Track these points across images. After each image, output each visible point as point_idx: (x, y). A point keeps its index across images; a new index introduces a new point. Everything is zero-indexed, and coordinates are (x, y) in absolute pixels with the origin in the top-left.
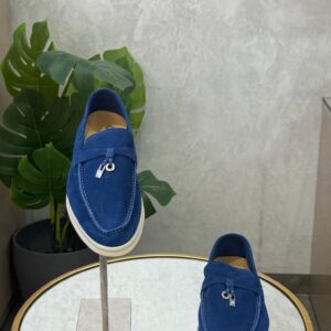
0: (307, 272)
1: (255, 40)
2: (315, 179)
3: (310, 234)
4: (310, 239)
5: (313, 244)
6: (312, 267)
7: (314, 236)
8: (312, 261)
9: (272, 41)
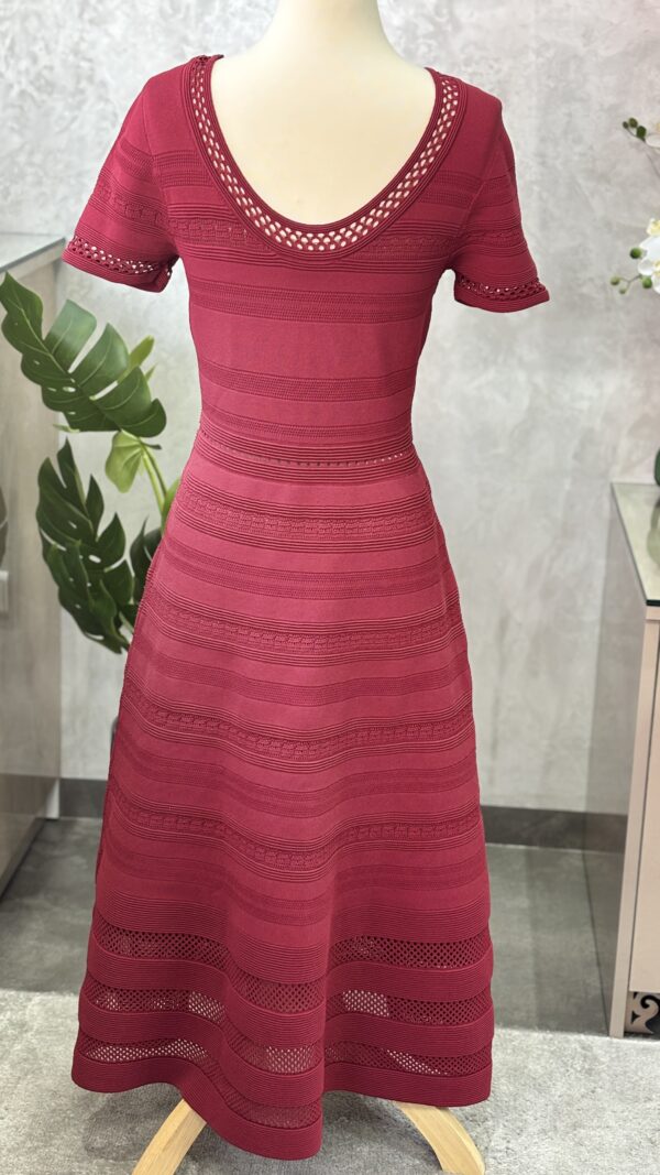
0: (580, 806)
1: (491, 374)
2: (597, 630)
3: (587, 734)
4: (587, 745)
5: (592, 753)
6: (590, 799)
7: (593, 739)
8: (590, 786)
9: (521, 376)
